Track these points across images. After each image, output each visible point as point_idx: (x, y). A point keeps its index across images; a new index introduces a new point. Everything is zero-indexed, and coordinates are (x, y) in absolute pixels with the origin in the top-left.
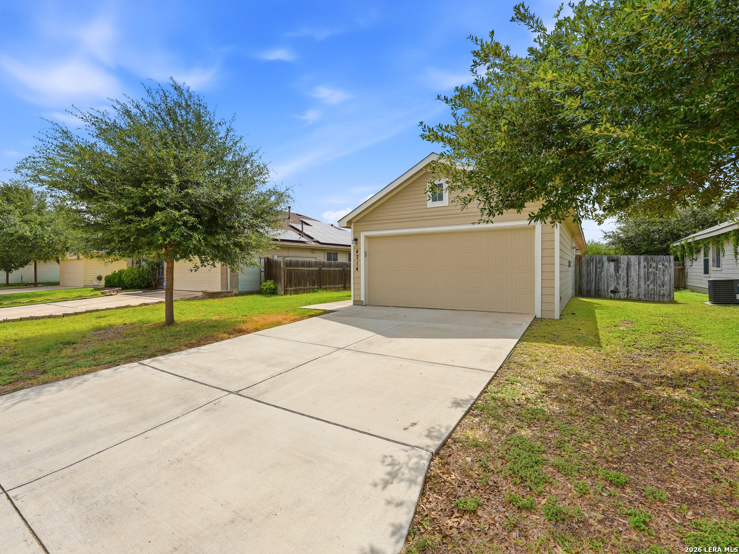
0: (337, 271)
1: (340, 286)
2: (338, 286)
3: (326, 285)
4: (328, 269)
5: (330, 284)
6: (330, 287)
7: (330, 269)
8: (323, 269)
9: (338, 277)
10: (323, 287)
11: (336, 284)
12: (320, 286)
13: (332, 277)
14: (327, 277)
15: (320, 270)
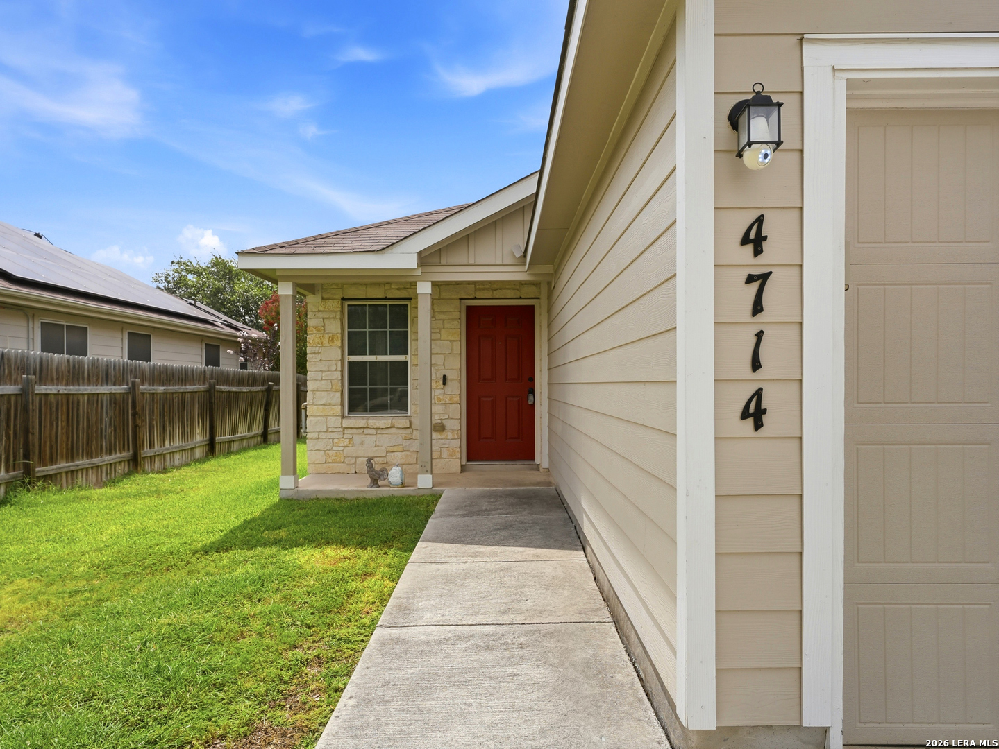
0: (106, 399)
1: (115, 457)
2: (106, 459)
3: (53, 461)
4: (62, 389)
5: (71, 456)
6: (72, 465)
7: (73, 389)
8: (41, 389)
9: (106, 420)
10: (41, 470)
11: (99, 452)
12: (28, 471)
13: (83, 424)
14: (62, 423)
15: (24, 394)
